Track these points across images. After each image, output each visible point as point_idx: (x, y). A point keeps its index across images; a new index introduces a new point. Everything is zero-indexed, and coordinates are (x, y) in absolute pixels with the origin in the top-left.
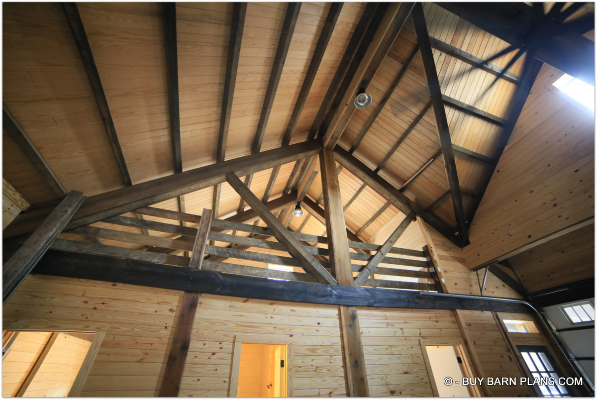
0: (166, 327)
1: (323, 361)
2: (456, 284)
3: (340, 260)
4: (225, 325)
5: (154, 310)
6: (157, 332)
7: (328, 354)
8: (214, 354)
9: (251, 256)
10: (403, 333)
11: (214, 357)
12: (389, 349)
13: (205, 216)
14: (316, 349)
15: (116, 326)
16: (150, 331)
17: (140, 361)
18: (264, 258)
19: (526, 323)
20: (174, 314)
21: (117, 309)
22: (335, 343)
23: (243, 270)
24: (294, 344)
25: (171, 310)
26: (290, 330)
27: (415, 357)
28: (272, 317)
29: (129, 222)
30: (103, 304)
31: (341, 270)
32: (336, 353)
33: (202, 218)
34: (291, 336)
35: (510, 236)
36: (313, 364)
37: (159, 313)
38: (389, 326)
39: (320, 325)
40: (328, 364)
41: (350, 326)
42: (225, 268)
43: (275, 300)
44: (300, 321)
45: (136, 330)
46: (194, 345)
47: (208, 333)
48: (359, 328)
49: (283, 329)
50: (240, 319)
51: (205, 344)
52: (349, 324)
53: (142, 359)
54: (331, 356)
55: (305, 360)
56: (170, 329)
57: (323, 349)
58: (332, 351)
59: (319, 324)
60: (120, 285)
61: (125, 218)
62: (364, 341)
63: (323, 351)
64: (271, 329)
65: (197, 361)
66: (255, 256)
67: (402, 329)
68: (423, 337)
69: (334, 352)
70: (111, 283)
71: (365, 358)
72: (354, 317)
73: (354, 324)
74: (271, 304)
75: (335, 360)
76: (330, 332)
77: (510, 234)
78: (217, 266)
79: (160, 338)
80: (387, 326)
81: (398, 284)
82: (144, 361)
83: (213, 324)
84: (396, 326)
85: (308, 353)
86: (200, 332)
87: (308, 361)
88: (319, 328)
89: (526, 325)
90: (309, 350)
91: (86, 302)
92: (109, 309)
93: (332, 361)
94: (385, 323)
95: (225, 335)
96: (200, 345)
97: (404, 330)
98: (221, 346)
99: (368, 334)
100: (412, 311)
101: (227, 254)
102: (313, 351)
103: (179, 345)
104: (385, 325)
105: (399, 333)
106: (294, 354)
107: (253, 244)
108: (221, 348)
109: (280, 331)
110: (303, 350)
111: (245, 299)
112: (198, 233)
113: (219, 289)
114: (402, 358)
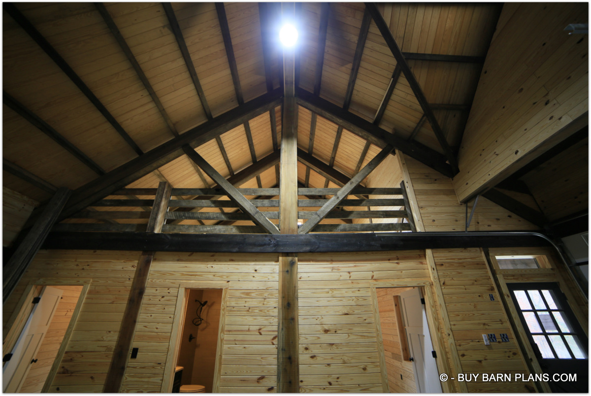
0: (129, 279)
1: (256, 303)
2: (434, 221)
3: (285, 210)
4: (173, 275)
5: (121, 267)
6: (123, 282)
7: (262, 297)
8: (163, 297)
9: (203, 216)
10: (350, 277)
11: (163, 299)
12: (330, 292)
13: (161, 188)
14: (250, 293)
15: (96, 280)
16: (119, 282)
17: (112, 303)
18: (215, 216)
19: (538, 257)
20: (135, 269)
21: (96, 269)
22: (270, 288)
23: (196, 229)
24: (230, 288)
25: (133, 266)
26: (227, 277)
27: (360, 299)
28: (212, 267)
29: (109, 204)
30: (88, 265)
31: (285, 219)
32: (270, 296)
33: (158, 190)
34: (228, 282)
35: (497, 155)
36: (246, 305)
37: (125, 269)
38: (334, 271)
39: (257, 272)
40: (261, 305)
41: (287, 271)
42: (181, 229)
43: (216, 252)
44: (238, 269)
45: (109, 282)
46: (148, 291)
47: (160, 281)
48: (297, 273)
49: (221, 276)
50: (185, 269)
51: (157, 290)
52: (286, 270)
53: (113, 302)
54: (265, 299)
55: (238, 302)
56: (132, 280)
57: (257, 293)
58: (266, 295)
59: (256, 270)
60: (98, 252)
61: (106, 201)
62: (300, 285)
63: (257, 295)
64: (211, 276)
65: (150, 302)
66: (207, 215)
67: (349, 273)
68: (375, 280)
69: (268, 295)
70: (92, 251)
71: (299, 301)
72: (292, 264)
73: (291, 270)
74: (213, 256)
75: (268, 302)
76: (267, 277)
77: (497, 153)
78: (175, 228)
79: (125, 287)
80: (332, 270)
81: (359, 227)
82: (115, 303)
83: (164, 274)
84: (342, 269)
85: (243, 296)
86: (154, 281)
87: (242, 303)
88: (255, 275)
89: (538, 260)
90: (243, 293)
91: (77, 265)
92: (92, 268)
93: (265, 303)
94: (330, 267)
95: (172, 283)
96: (153, 291)
97: (351, 274)
98: (169, 291)
99: (309, 279)
100: (366, 254)
101: (183, 217)
102: (247, 294)
103: (137, 291)
104: (330, 270)
105: (345, 276)
106: (228, 296)
107: (206, 205)
108: (169, 293)
109: (219, 278)
110: (238, 294)
111: (189, 253)
112: (154, 203)
113: (167, 247)
114: (344, 300)
